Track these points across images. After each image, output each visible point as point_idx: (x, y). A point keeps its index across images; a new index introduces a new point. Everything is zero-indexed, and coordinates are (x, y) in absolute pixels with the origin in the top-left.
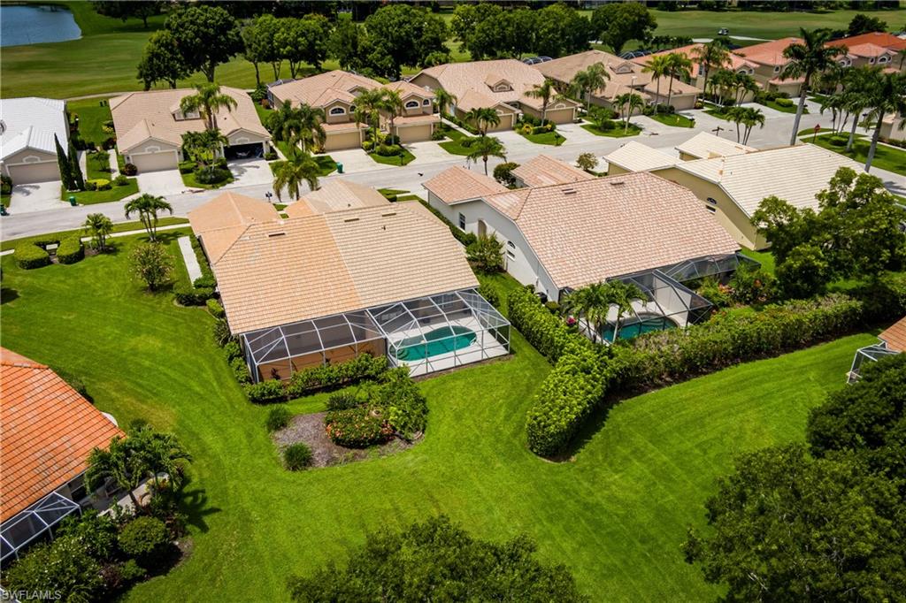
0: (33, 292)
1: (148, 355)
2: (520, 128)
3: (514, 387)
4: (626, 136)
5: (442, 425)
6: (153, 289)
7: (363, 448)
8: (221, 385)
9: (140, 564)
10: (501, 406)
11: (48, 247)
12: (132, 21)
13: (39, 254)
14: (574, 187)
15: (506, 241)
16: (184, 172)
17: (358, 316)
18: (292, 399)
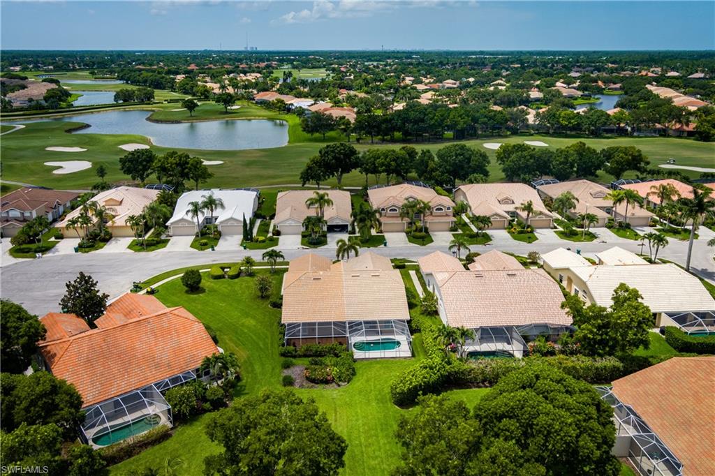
0: (213, 291)
1: (248, 327)
2: (510, 229)
4: (583, 241)
5: (358, 382)
6: (262, 297)
7: (317, 383)
8: (272, 345)
9: (211, 404)
11: (226, 270)
12: (317, 135)
13: (220, 272)
14: (483, 273)
16: (303, 236)
17: (340, 325)
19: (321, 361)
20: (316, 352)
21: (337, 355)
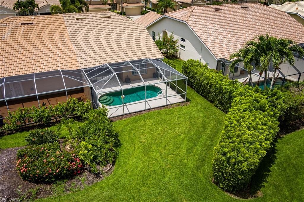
3: (192, 125)
7: (49, 183)
10: (183, 140)
14: (220, 8)
15: (180, 38)
18: (9, 134)
19: (51, 134)
20: (40, 118)
21: (79, 119)
